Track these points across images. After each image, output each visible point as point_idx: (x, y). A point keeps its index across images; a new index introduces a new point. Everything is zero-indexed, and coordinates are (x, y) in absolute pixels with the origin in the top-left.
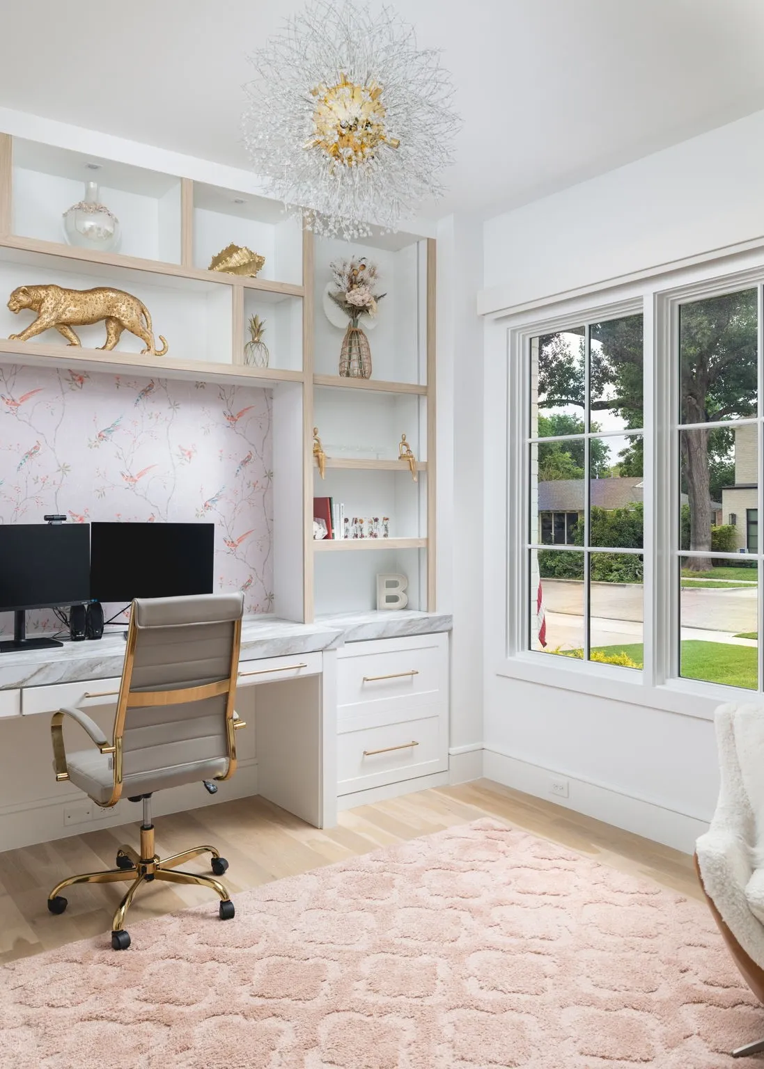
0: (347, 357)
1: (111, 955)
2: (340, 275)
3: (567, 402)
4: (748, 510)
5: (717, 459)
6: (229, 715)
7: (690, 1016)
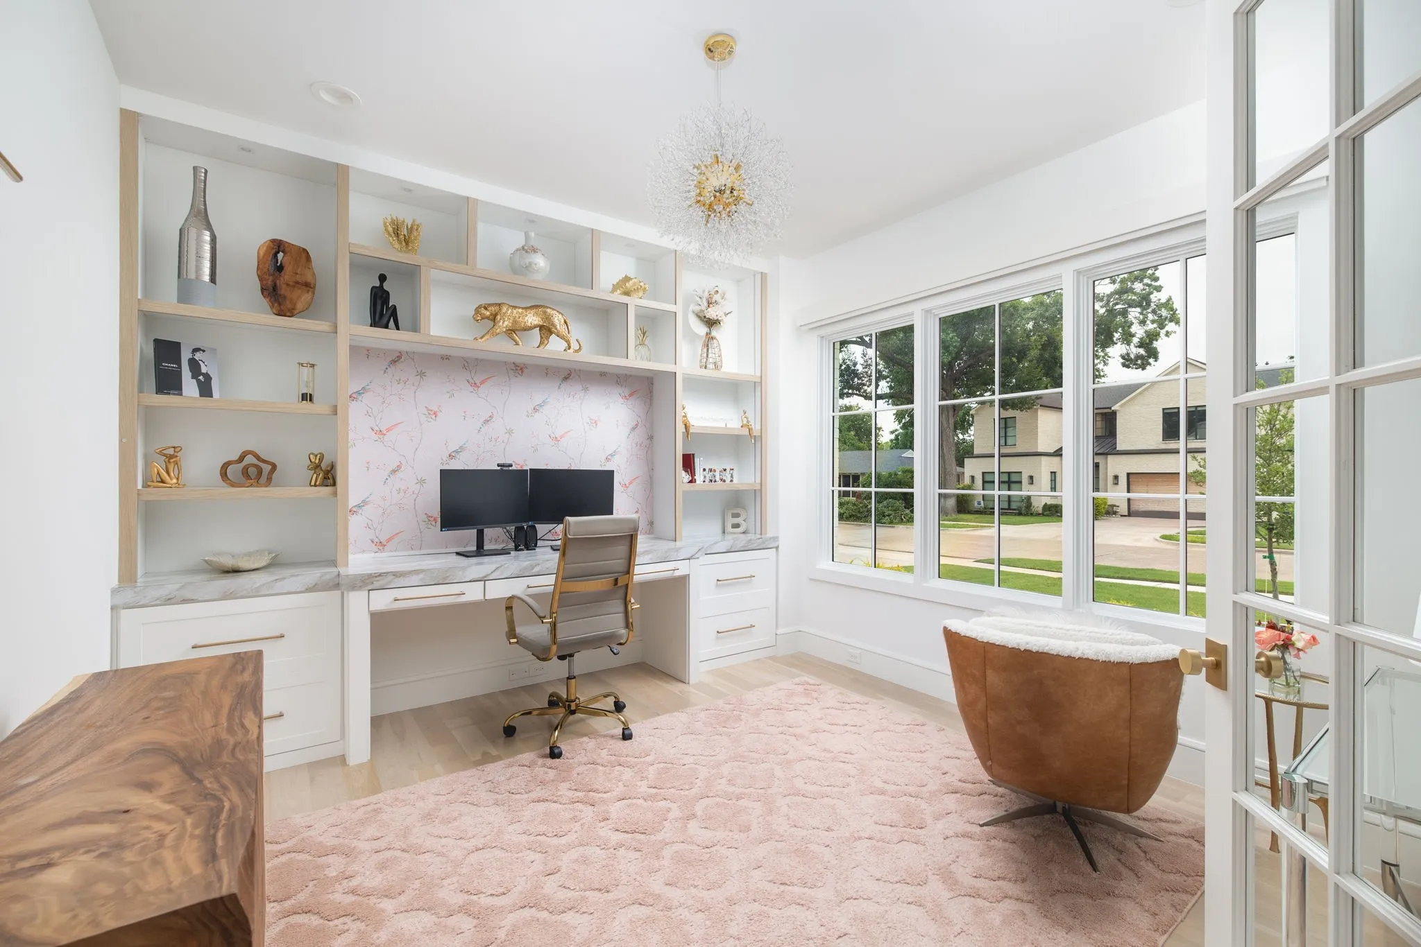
0: (705, 355)
1: (549, 761)
2: (700, 298)
3: (852, 394)
4: (983, 473)
5: (961, 436)
6: (628, 599)
7: (950, 802)
